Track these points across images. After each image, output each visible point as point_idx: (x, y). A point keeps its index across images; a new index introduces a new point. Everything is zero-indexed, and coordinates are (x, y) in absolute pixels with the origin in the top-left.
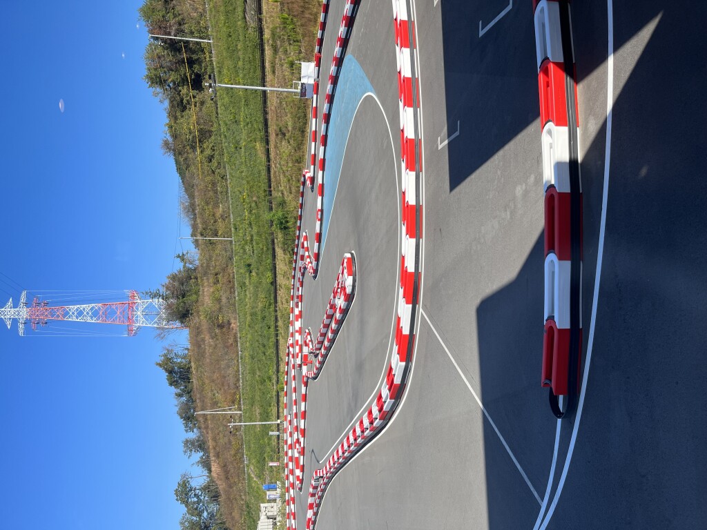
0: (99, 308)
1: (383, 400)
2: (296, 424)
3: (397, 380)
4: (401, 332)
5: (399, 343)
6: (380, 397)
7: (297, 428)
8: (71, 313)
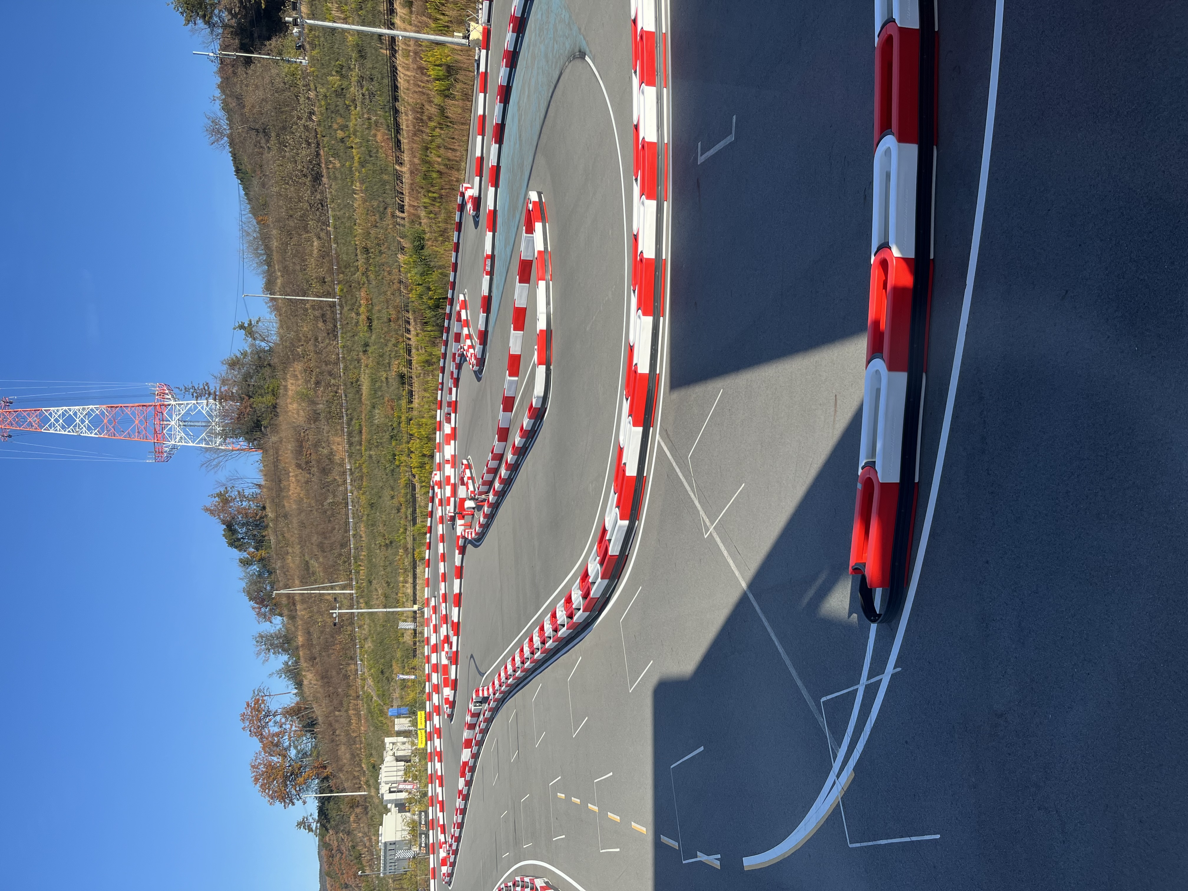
0: (102, 413)
1: (590, 580)
2: (444, 612)
3: (614, 549)
4: (624, 471)
5: (619, 491)
6: (586, 575)
7: (445, 619)
8: (52, 420)
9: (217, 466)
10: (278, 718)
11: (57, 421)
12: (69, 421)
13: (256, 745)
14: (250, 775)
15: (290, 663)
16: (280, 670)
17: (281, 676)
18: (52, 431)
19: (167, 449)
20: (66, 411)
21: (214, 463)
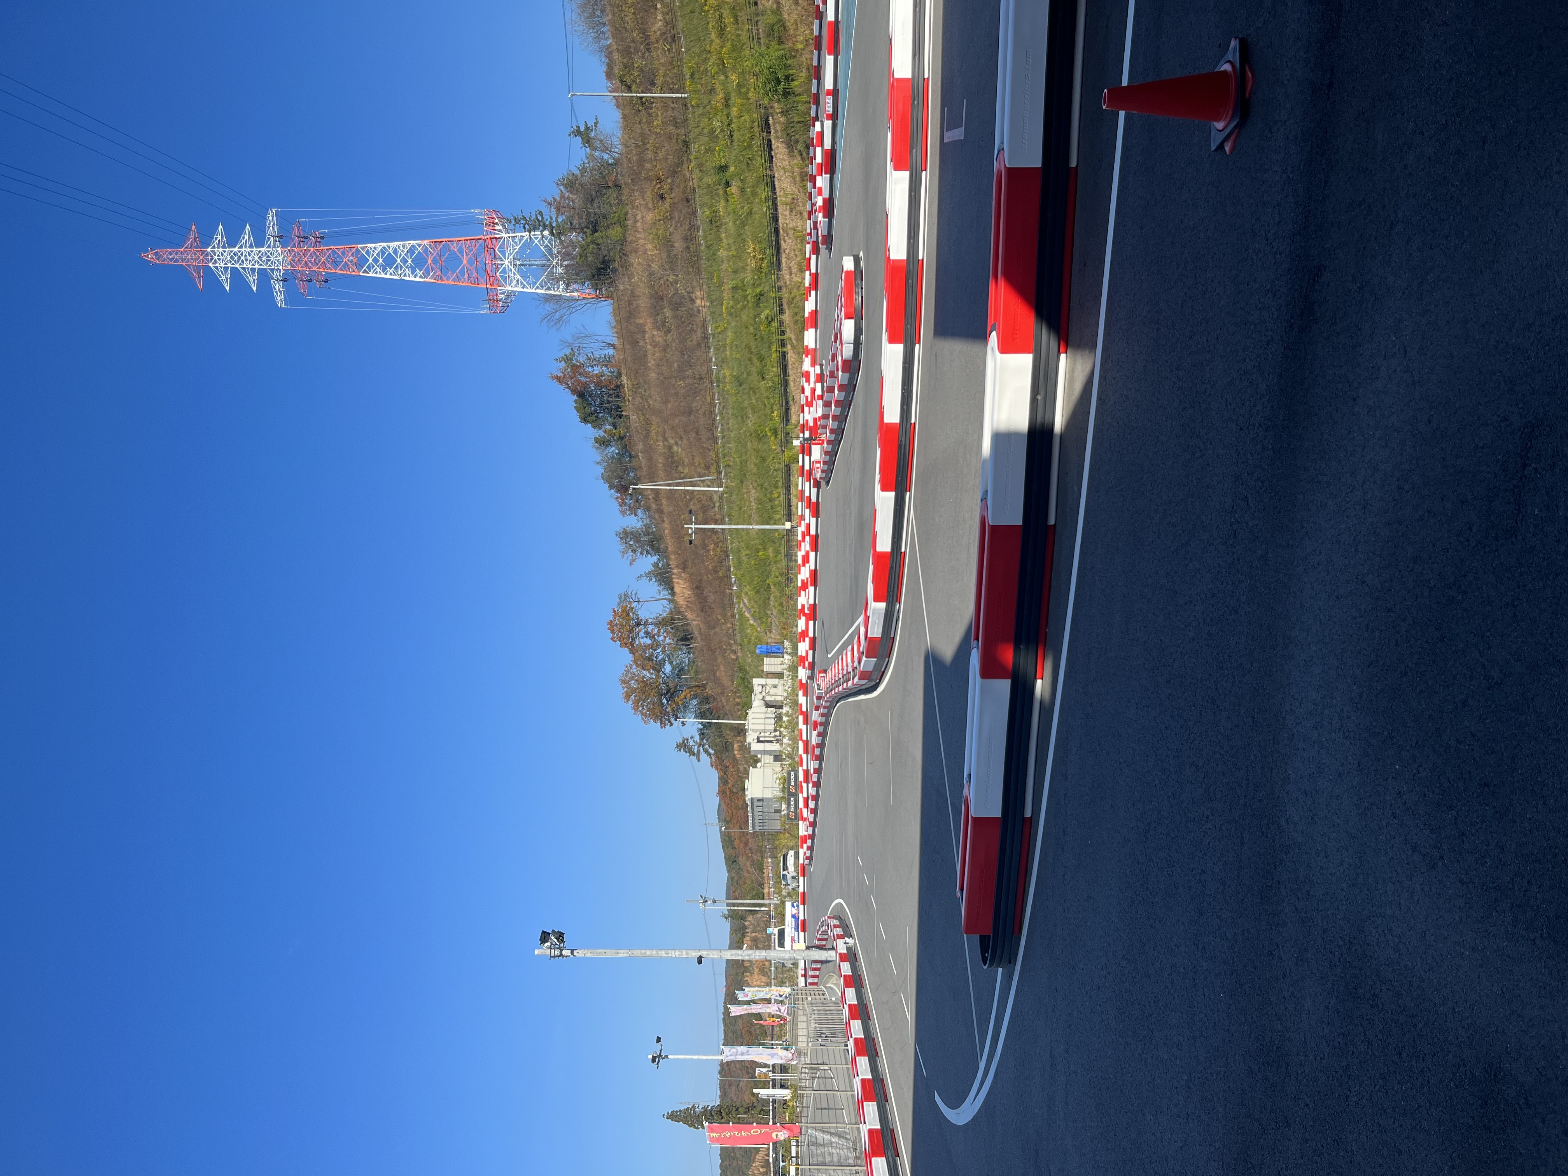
0: (426, 250)
8: (371, 260)
9: (559, 320)
10: (650, 628)
11: (376, 260)
12: (389, 261)
13: (626, 657)
14: (621, 690)
15: (660, 565)
16: (649, 572)
17: (651, 579)
18: (371, 274)
19: (502, 296)
20: (384, 248)
21: (557, 315)
